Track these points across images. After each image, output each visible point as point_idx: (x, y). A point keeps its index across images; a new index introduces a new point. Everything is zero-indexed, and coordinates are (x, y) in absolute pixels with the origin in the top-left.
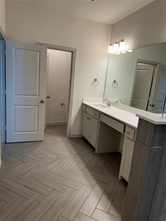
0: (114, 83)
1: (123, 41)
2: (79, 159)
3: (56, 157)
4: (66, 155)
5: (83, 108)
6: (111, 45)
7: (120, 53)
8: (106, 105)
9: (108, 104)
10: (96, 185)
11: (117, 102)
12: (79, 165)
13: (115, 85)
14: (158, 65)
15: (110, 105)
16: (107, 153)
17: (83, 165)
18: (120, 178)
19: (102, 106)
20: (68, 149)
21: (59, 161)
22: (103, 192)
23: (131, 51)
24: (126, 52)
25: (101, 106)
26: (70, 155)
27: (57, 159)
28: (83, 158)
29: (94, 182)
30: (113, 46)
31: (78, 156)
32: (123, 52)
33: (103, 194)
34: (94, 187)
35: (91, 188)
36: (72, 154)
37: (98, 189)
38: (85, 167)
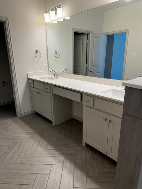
0: (55, 54)
1: (59, 7)
2: (39, 138)
3: (12, 143)
4: (23, 137)
5: (30, 83)
6: (46, 13)
7: (58, 21)
8: (54, 76)
9: (56, 75)
10: (65, 160)
11: (63, 72)
12: (40, 144)
13: (57, 55)
14: (90, 33)
15: (57, 75)
16: (64, 122)
17: (45, 143)
18: (84, 144)
19: (50, 78)
20: (23, 130)
21: (17, 146)
22: (74, 165)
23: (68, 18)
24: (64, 19)
25: (48, 78)
26: (28, 136)
27: (15, 145)
28: (42, 135)
29: (62, 158)
30: (49, 13)
31: (36, 135)
32: (60, 19)
33: (75, 168)
34: (63, 164)
35: (61, 166)
36: (30, 134)
37: (68, 164)
38: (47, 144)
